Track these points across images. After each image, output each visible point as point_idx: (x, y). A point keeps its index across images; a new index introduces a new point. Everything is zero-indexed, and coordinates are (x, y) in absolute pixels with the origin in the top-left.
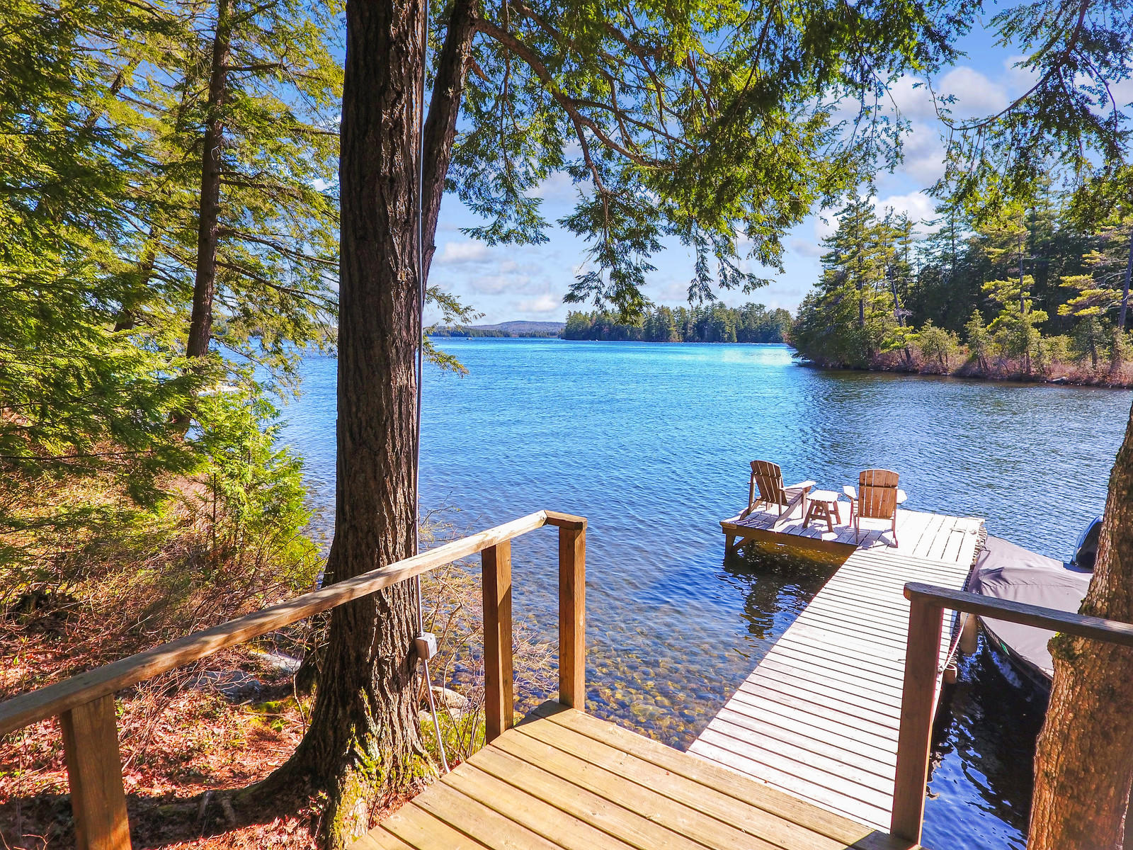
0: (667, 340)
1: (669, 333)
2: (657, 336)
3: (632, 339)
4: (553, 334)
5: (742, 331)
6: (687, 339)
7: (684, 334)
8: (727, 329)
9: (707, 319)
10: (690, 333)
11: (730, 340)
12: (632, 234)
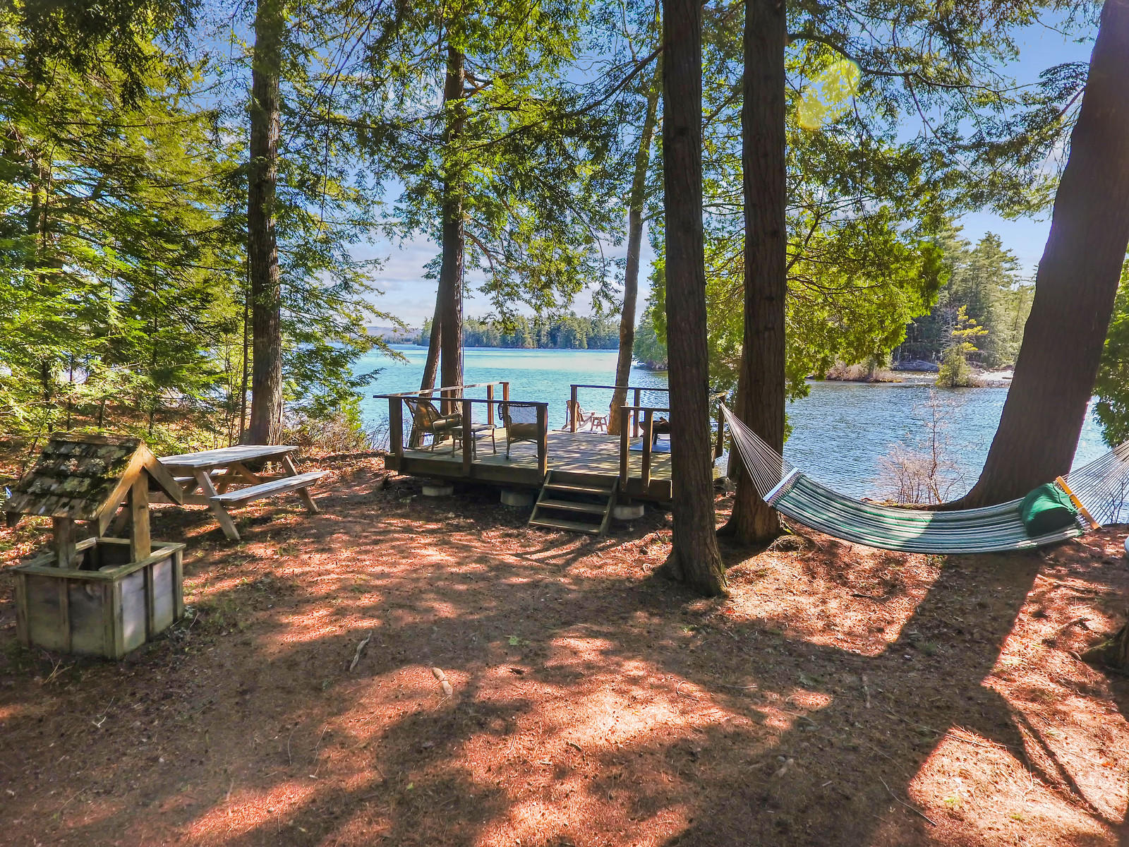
0: (522, 347)
1: (524, 340)
2: (513, 343)
3: (488, 345)
4: (408, 340)
5: (592, 338)
6: (540, 346)
7: (539, 341)
8: (578, 336)
9: (560, 327)
10: (544, 339)
11: (581, 347)
12: (508, 294)
